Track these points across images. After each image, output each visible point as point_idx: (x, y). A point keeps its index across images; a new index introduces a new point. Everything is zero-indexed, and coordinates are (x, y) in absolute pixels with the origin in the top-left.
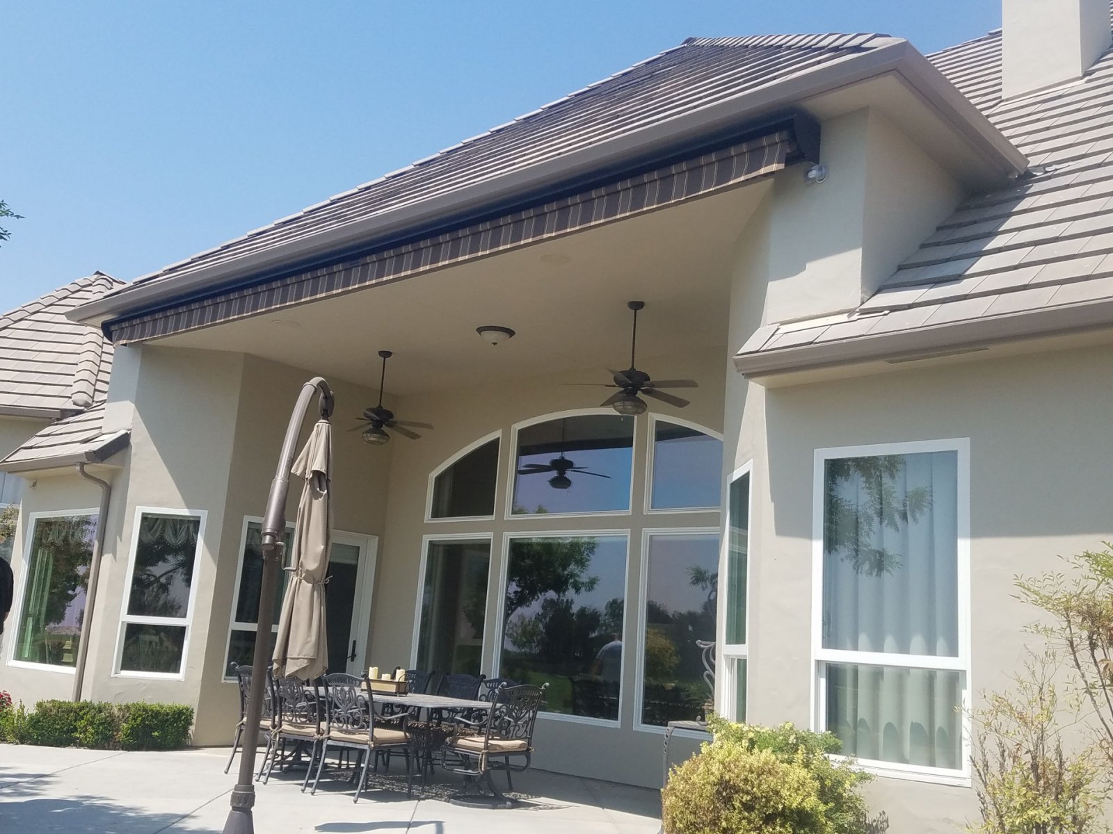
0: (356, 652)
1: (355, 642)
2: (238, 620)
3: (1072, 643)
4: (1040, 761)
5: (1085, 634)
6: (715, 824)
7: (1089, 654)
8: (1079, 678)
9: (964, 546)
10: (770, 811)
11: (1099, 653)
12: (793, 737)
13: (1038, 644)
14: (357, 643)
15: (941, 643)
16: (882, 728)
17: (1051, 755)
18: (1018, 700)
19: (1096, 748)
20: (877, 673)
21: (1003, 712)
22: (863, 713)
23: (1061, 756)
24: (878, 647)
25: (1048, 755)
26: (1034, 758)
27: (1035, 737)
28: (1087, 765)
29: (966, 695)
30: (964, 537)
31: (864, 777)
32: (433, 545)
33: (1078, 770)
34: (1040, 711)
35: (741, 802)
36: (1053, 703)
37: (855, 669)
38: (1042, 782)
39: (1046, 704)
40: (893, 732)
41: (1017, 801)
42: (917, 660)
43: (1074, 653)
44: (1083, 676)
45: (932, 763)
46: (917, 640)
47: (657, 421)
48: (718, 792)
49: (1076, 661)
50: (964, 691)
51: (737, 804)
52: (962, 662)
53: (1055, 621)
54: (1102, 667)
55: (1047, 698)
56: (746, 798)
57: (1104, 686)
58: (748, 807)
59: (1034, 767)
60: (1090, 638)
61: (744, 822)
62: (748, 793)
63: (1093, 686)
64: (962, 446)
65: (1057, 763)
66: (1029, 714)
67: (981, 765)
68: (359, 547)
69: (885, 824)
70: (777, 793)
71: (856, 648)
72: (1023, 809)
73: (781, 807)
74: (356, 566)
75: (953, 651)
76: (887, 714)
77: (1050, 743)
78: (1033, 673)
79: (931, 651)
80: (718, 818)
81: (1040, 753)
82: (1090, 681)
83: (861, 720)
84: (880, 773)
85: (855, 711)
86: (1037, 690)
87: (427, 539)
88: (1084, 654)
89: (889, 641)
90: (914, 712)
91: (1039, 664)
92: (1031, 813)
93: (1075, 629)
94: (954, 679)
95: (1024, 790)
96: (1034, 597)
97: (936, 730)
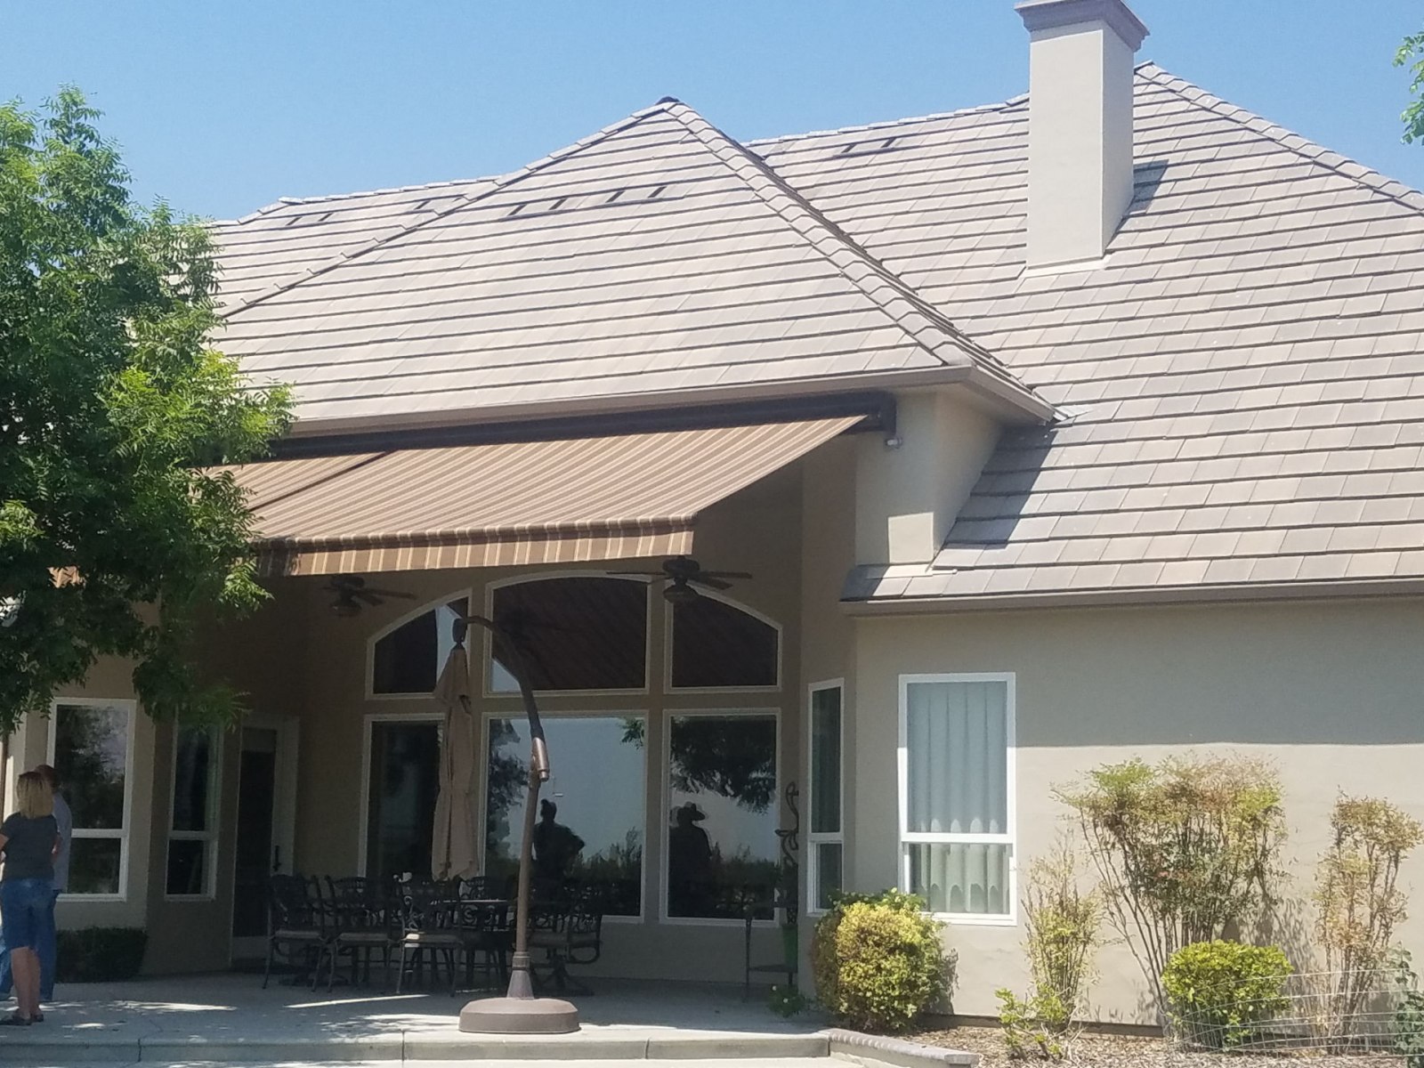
1: (277, 848)
3: (1083, 825)
4: (1064, 899)
5: (1091, 819)
6: (857, 957)
7: (1093, 831)
8: (1087, 846)
9: (1012, 752)
10: (892, 945)
11: (1099, 830)
12: (897, 898)
13: (1063, 825)
15: (993, 824)
16: (949, 889)
17: (1071, 895)
18: (1051, 861)
19: (1098, 889)
20: (946, 849)
21: (1042, 870)
22: (935, 880)
23: (1077, 895)
24: (946, 828)
25: (1069, 896)
26: (1061, 897)
27: (1061, 884)
28: (1092, 901)
29: (1013, 862)
30: (1012, 746)
31: (942, 924)
32: (376, 724)
33: (1088, 905)
34: (1063, 867)
35: (873, 941)
36: (1072, 862)
37: (929, 846)
38: (1065, 913)
39: (1069, 862)
40: (958, 894)
41: (1052, 924)
42: (976, 838)
43: (1085, 830)
44: (1089, 844)
45: (986, 912)
46: (976, 822)
48: (859, 936)
49: (1085, 835)
50: (1010, 859)
51: (871, 943)
52: (1009, 838)
53: (1075, 812)
54: (1100, 838)
55: (1069, 860)
56: (877, 938)
57: (1101, 850)
58: (877, 944)
59: (1061, 903)
60: (1094, 821)
61: (876, 954)
62: (877, 935)
63: (1096, 850)
64: (1010, 678)
65: (1074, 900)
66: (1057, 870)
67: (1027, 903)
69: (955, 958)
70: (896, 934)
71: (929, 830)
72: (1055, 928)
73: (899, 942)
75: (1002, 829)
76: (953, 880)
77: (1071, 888)
78: (1060, 844)
79: (986, 830)
80: (859, 953)
81: (1064, 894)
82: (1094, 847)
83: (934, 885)
84: (953, 921)
85: (929, 877)
86: (1062, 854)
88: (1090, 832)
89: (955, 824)
90: (973, 877)
91: (1064, 838)
92: (1060, 929)
93: (1085, 817)
94: (1003, 850)
95: (1055, 917)
96: (1061, 797)
97: (989, 888)
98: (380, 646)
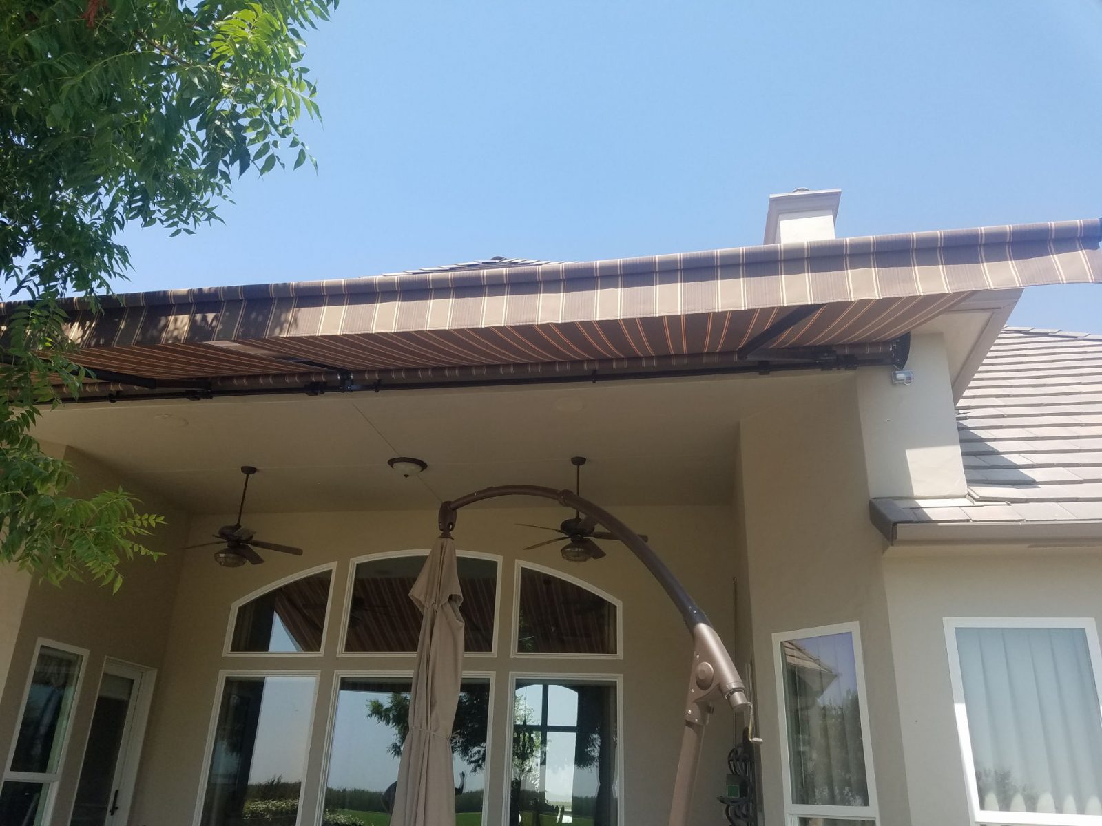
0: (118, 804)
1: (117, 791)
2: (14, 768)
14: (119, 792)
32: (229, 682)
47: (522, 568)
64: (1088, 625)
68: (132, 682)
74: (128, 702)
87: (223, 674)
98: (242, 610)
